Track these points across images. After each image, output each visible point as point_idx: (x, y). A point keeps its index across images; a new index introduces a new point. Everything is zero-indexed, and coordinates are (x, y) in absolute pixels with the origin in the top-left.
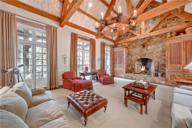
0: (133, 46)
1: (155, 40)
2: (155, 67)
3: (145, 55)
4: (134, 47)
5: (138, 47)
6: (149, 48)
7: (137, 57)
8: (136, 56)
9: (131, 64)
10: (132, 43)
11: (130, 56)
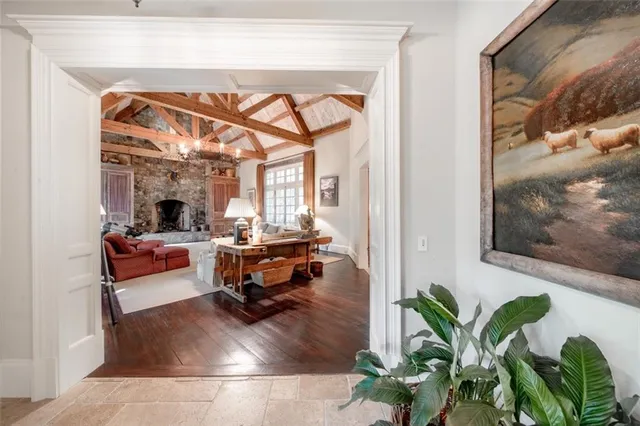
0: (148, 169)
1: (192, 171)
2: (192, 217)
3: (175, 193)
4: (152, 173)
5: (160, 174)
6: (182, 182)
7: (158, 196)
8: (156, 193)
9: (142, 212)
10: (146, 161)
11: (141, 193)
